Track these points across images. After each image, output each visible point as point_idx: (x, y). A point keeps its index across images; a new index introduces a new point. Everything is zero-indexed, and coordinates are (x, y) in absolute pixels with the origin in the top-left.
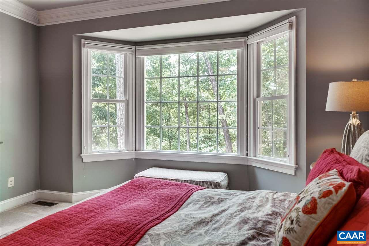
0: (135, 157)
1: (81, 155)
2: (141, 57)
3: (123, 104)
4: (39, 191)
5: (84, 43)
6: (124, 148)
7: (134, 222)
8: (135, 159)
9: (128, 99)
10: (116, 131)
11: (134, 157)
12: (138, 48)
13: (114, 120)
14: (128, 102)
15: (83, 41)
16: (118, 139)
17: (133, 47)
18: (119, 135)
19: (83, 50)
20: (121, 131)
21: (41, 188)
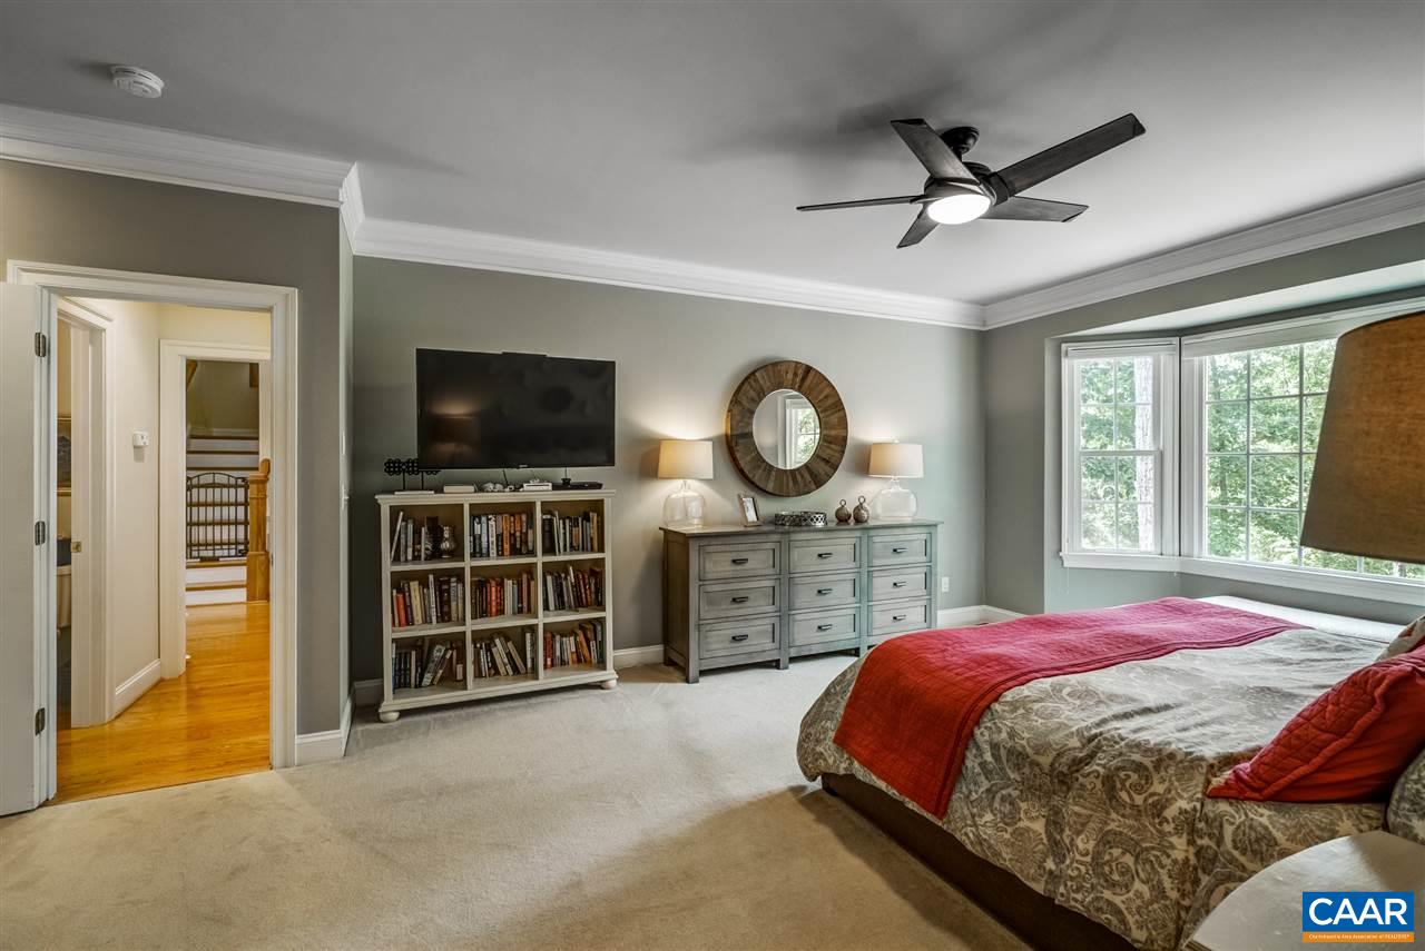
0: (1179, 570)
1: (1061, 554)
2: (1196, 359)
3: (1150, 459)
4: (985, 607)
5: (1067, 351)
6: (1151, 548)
7: (1159, 637)
8: (1182, 573)
9: (1161, 448)
10: (1132, 509)
11: (1177, 569)
12: (1186, 340)
13: (1130, 478)
14: (1162, 455)
15: (1064, 346)
16: (1141, 528)
17: (1175, 340)
18: (1141, 520)
19: (1065, 362)
20: (1146, 513)
21: (987, 604)
